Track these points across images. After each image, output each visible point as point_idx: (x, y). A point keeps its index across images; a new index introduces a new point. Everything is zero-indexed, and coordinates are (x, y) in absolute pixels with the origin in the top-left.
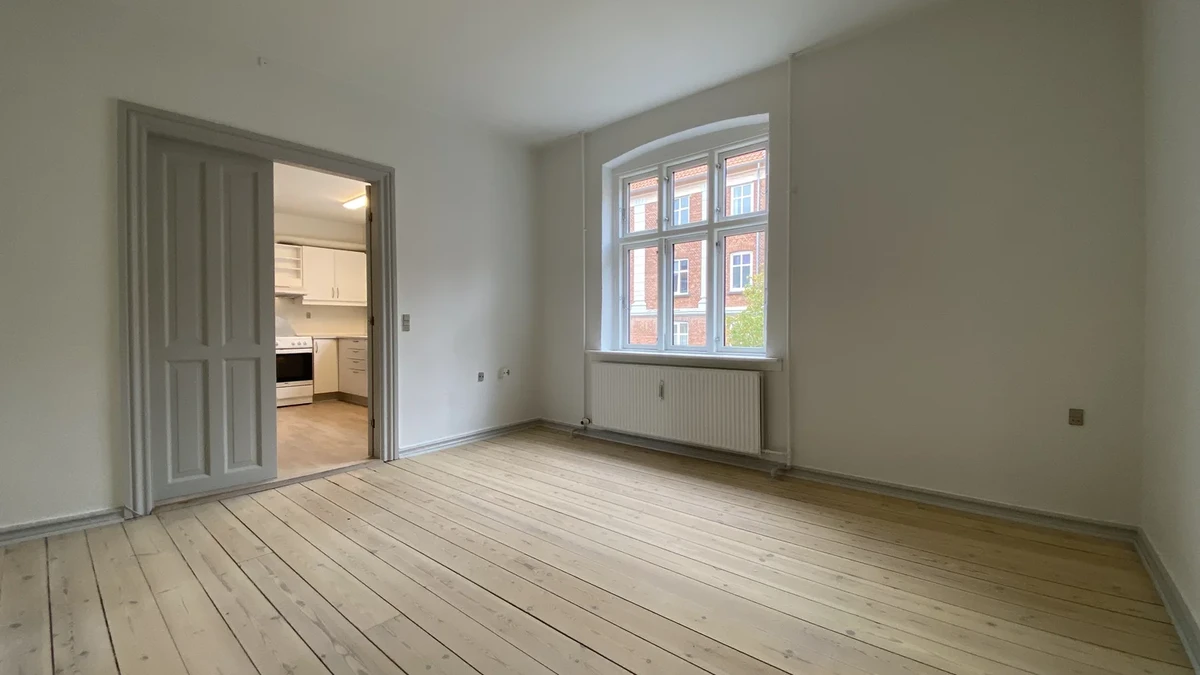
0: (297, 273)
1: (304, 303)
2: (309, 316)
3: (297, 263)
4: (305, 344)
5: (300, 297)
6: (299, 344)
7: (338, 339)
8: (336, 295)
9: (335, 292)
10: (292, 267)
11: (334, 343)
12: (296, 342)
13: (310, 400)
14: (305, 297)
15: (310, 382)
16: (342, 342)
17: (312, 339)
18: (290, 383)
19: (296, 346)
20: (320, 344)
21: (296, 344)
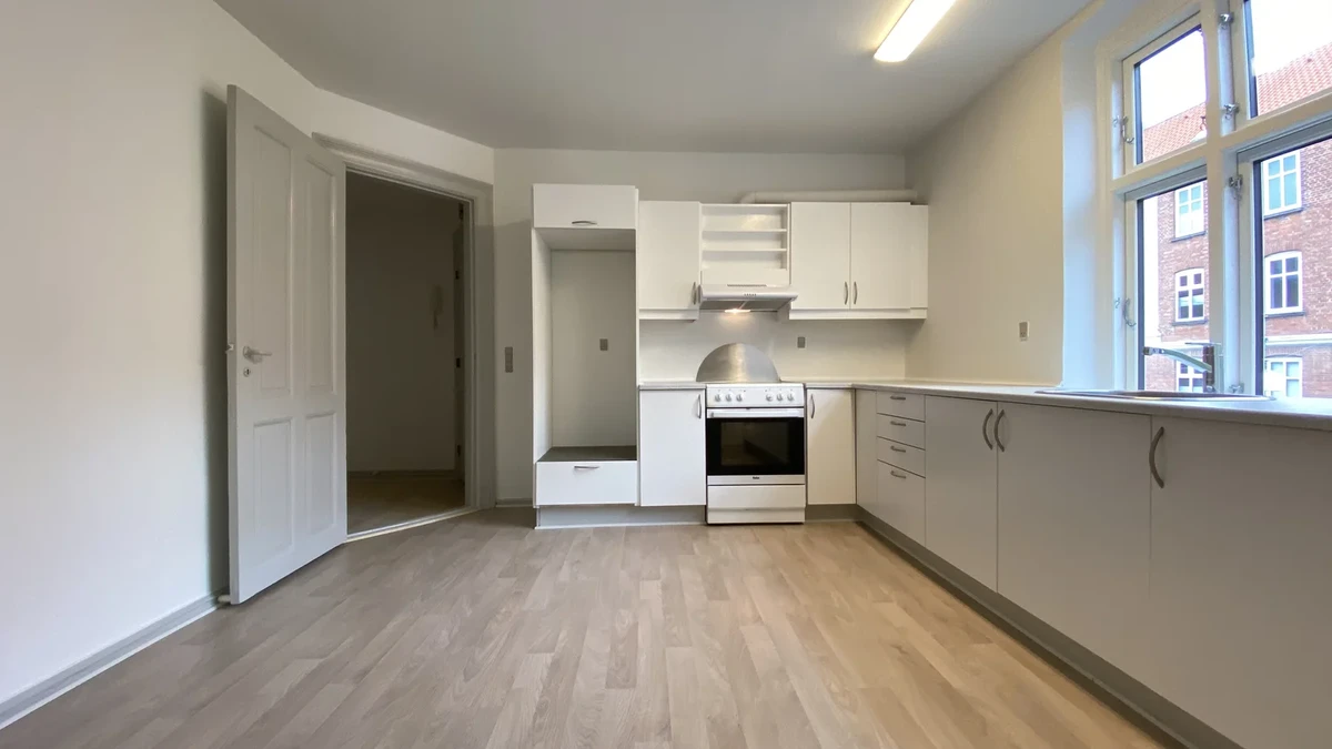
0: (781, 258)
1: (792, 316)
2: (801, 343)
3: (782, 238)
4: (791, 399)
6: (778, 399)
7: (854, 390)
8: (851, 297)
9: (851, 292)
10: (774, 247)
11: (848, 397)
12: (774, 395)
13: (800, 517)
14: (793, 305)
15: (800, 478)
16: (863, 397)
17: (805, 389)
18: (763, 478)
19: (775, 402)
20: (821, 399)
21: (775, 398)
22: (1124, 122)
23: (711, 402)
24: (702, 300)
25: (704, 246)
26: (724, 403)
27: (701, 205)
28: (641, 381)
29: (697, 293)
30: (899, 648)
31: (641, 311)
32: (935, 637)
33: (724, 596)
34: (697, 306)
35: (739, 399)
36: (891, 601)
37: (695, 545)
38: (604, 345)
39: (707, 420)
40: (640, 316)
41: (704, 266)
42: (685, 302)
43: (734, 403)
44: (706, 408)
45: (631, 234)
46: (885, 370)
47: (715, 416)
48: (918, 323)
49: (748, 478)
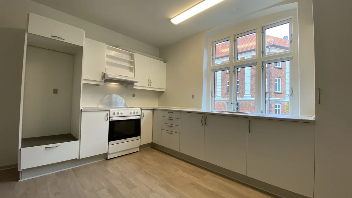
0: (131, 70)
1: (134, 87)
2: (134, 96)
3: (131, 63)
4: (137, 113)
5: (132, 83)
6: (134, 113)
7: (153, 110)
8: (150, 84)
9: (150, 82)
10: (128, 65)
11: (151, 112)
12: (132, 112)
13: (138, 150)
14: (135, 84)
15: (138, 137)
16: (156, 112)
17: (141, 110)
18: (128, 139)
19: (133, 114)
20: (145, 113)
21: (133, 113)
22: (213, 55)
23: (111, 115)
24: (106, 78)
25: (107, 59)
26: (116, 115)
27: (106, 45)
28: (82, 107)
29: (104, 76)
30: (192, 184)
31: (83, 79)
32: (196, 177)
33: (134, 187)
34: (103, 80)
35: (122, 114)
36: (179, 170)
37: (108, 169)
38: (55, 91)
39: (110, 122)
40: (83, 82)
41: (106, 66)
42: (99, 78)
43: (120, 115)
44: (109, 117)
45: (81, 48)
46: (155, 104)
47: (113, 120)
48: (163, 92)
49: (123, 140)
